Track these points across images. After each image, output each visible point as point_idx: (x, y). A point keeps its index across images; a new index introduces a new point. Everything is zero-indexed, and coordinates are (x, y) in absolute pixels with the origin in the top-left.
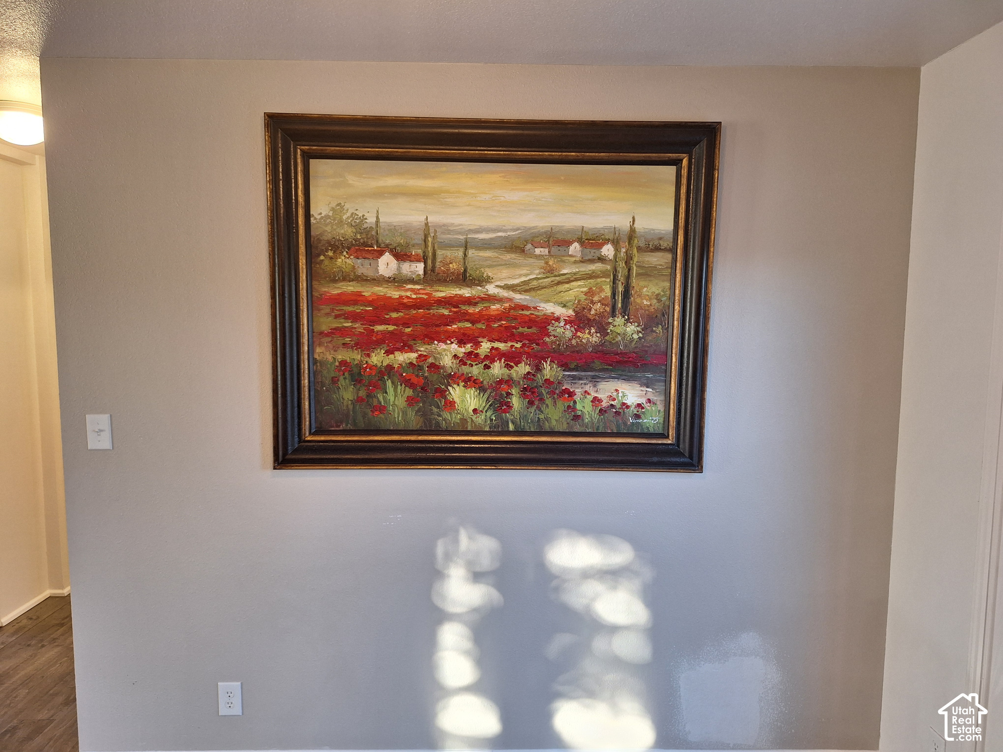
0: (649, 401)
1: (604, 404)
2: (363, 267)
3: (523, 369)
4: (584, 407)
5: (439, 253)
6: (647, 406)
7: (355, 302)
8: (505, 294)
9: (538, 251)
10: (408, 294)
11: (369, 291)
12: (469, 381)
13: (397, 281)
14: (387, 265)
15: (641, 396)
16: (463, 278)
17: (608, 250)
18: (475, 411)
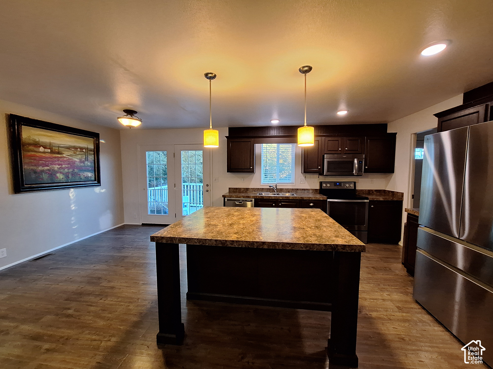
0: (92, 175)
1: (85, 176)
2: (36, 149)
3: (71, 170)
4: (82, 177)
5: (53, 148)
6: (92, 176)
7: (35, 157)
8: (67, 156)
9: (72, 149)
10: (47, 155)
11: (38, 154)
12: (61, 173)
13: (44, 153)
14: (42, 149)
15: (91, 175)
16: (59, 153)
17: (84, 150)
18: (62, 178)
